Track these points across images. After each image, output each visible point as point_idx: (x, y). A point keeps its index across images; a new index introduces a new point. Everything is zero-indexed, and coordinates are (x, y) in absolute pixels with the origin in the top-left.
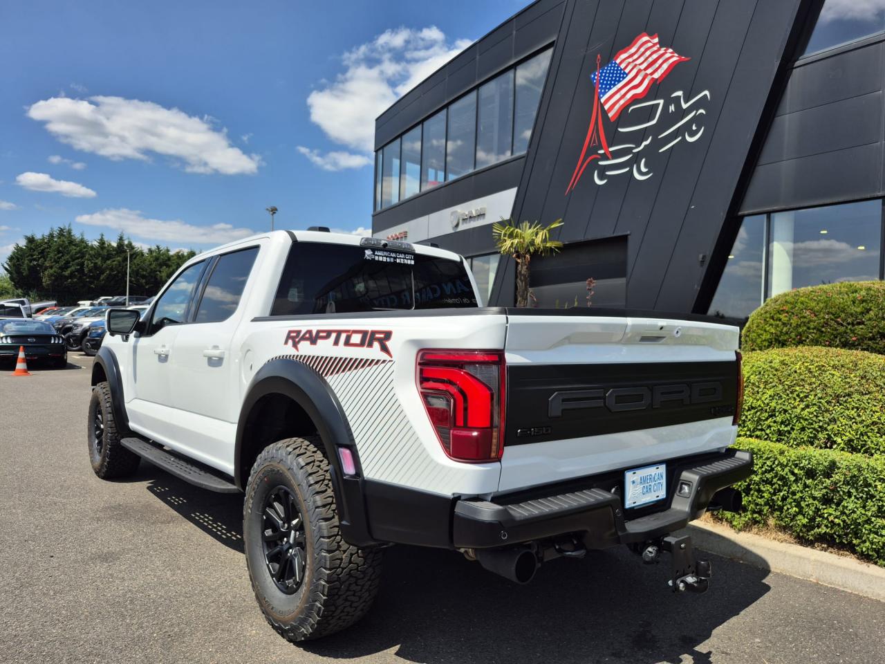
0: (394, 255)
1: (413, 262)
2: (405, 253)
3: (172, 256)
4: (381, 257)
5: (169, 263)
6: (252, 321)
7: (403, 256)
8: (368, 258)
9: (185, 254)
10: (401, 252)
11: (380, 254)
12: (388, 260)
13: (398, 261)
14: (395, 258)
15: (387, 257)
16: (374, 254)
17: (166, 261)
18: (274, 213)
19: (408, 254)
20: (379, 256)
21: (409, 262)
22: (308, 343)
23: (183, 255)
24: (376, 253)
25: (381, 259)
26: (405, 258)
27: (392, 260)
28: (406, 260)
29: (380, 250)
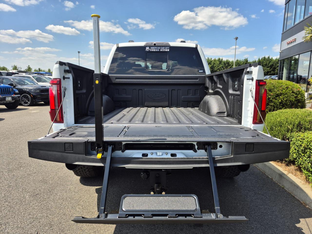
0: (160, 48)
1: (168, 50)
3: (212, 61)
4: (153, 49)
5: (211, 63)
7: (164, 48)
8: (147, 50)
9: (217, 59)
10: (163, 47)
12: (156, 50)
13: (161, 50)
15: (156, 49)
16: (150, 48)
17: (210, 62)
18: (237, 39)
19: (167, 47)
20: (152, 49)
21: (167, 50)
23: (216, 60)
25: (153, 50)
26: (165, 49)
27: (158, 50)
28: (165, 50)
29: (152, 47)
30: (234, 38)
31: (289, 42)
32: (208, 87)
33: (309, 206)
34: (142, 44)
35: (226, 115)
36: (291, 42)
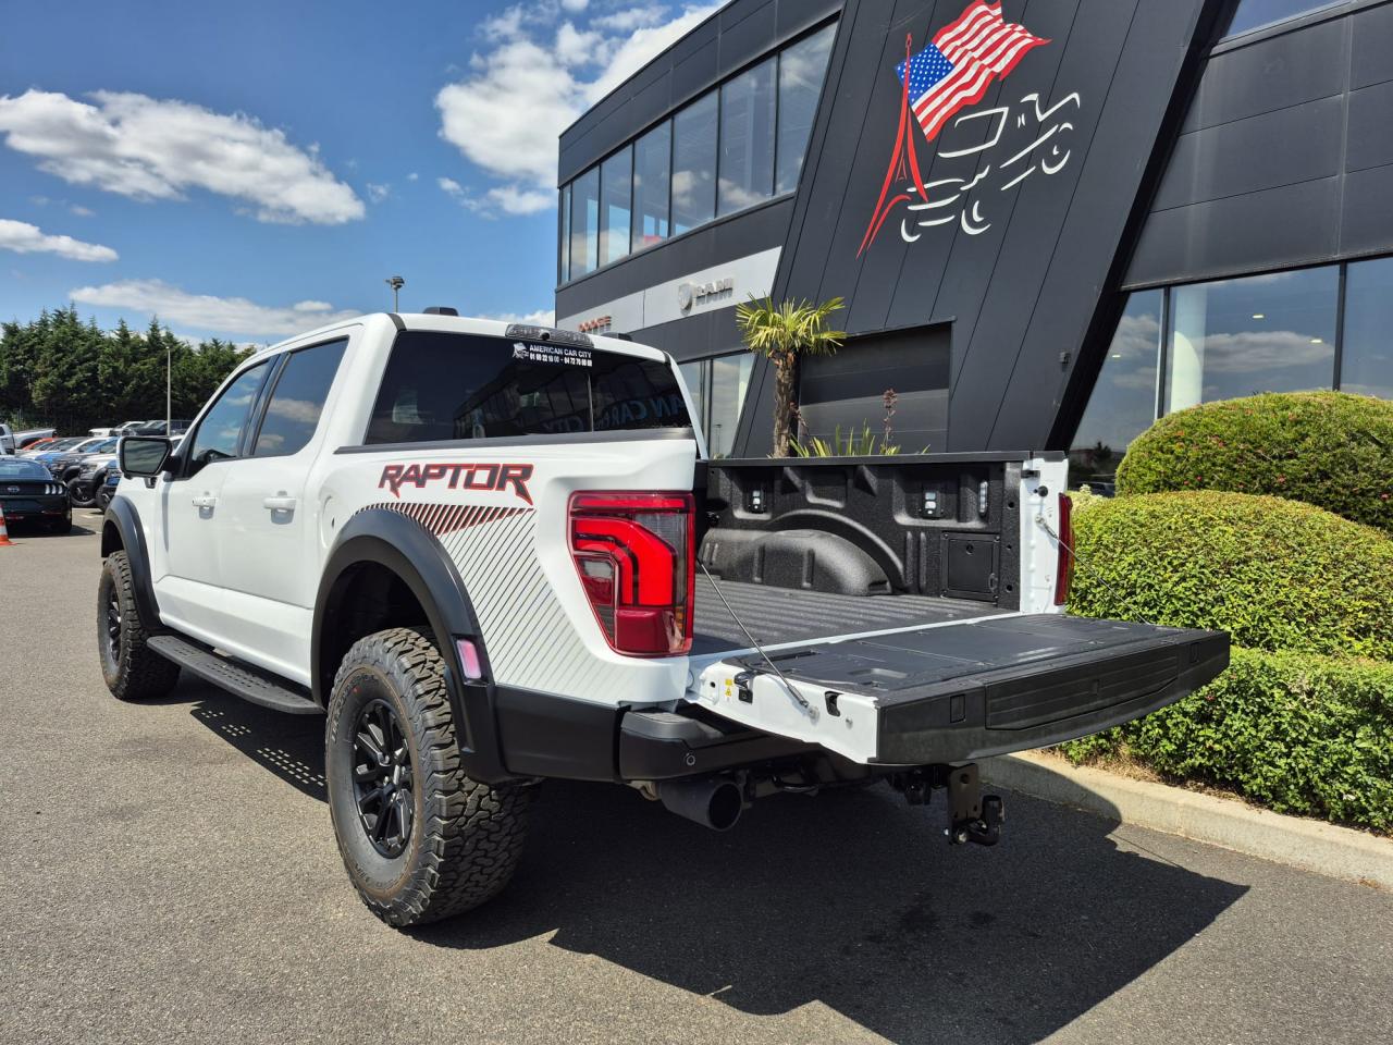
0: (560, 352)
1: (590, 363)
2: (578, 350)
4: (540, 355)
6: (336, 453)
7: (574, 353)
8: (518, 356)
10: (572, 349)
11: (536, 349)
12: (551, 360)
13: (567, 361)
14: (562, 356)
15: (548, 354)
16: (528, 350)
18: (399, 287)
19: (582, 350)
20: (536, 353)
21: (584, 363)
22: (413, 484)
24: (531, 349)
25: (539, 357)
26: (578, 357)
27: (557, 360)
28: (578, 360)
29: (537, 344)
30: (388, 281)
31: (587, 325)
32: (727, 499)
34: (496, 327)
35: (889, 591)
36: (592, 326)
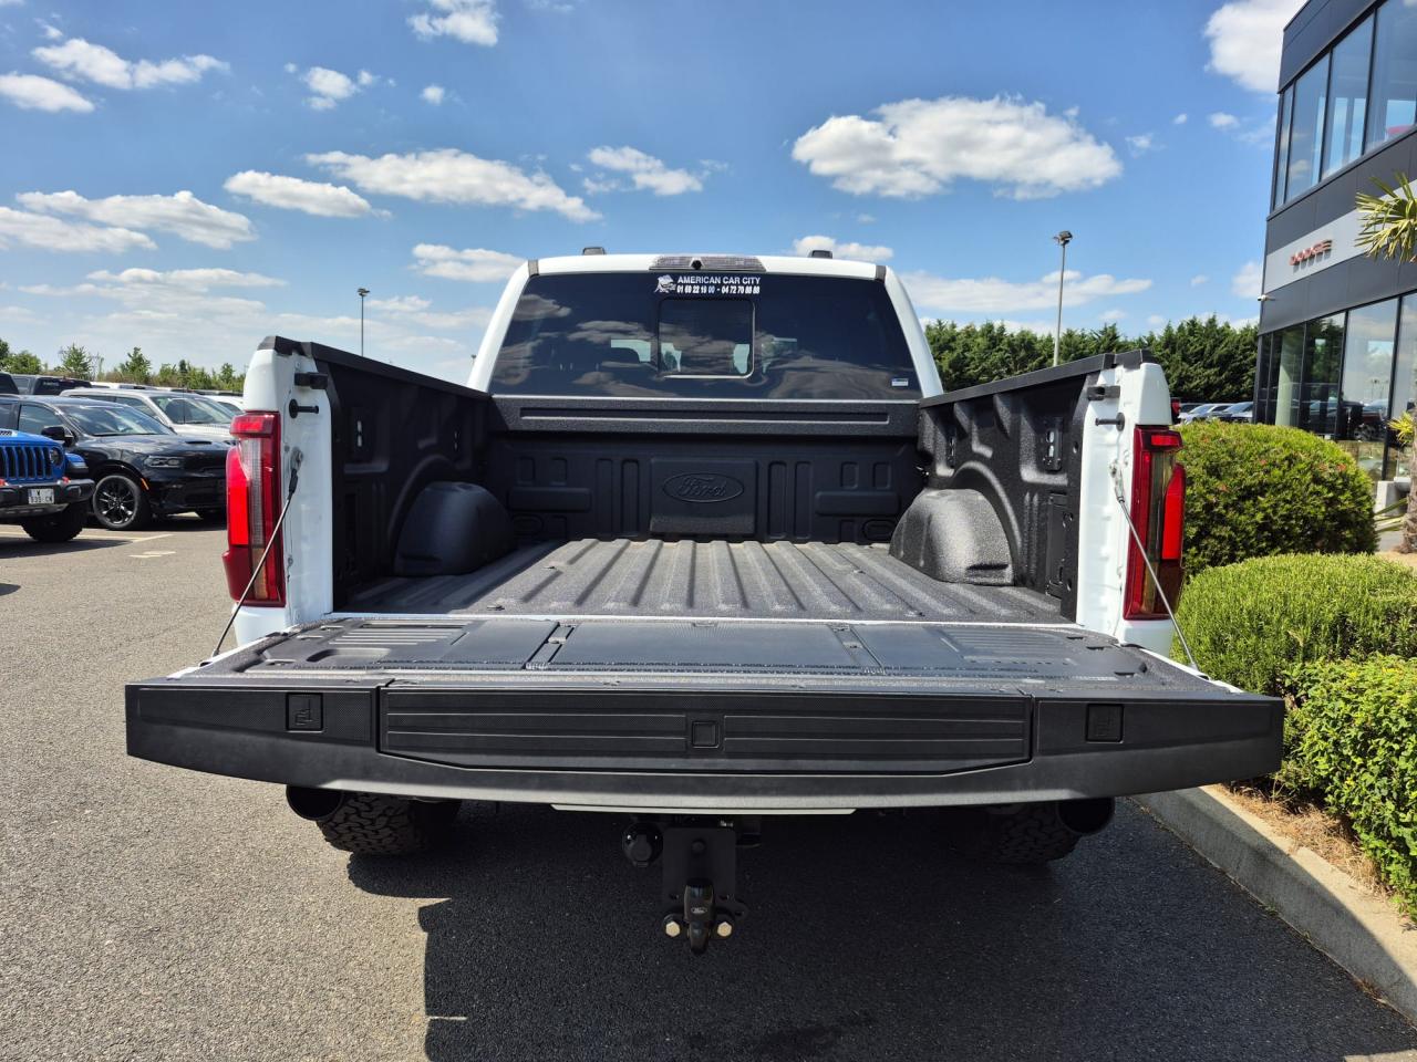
0: (718, 280)
1: (757, 290)
2: (743, 276)
3: (959, 334)
4: (690, 287)
5: (952, 344)
7: (737, 280)
8: (662, 290)
9: (978, 329)
10: (734, 275)
12: (704, 290)
13: (725, 290)
14: (719, 286)
15: (700, 285)
16: (675, 282)
17: (949, 341)
18: (1067, 242)
19: (748, 275)
20: (685, 285)
21: (748, 290)
23: (974, 331)
24: (680, 280)
25: (688, 290)
26: (742, 284)
27: (712, 290)
28: (741, 289)
29: (687, 274)
30: (1055, 238)
31: (1300, 255)
32: (931, 451)
33: (1389, 999)
34: (641, 262)
35: (1008, 580)
36: (1307, 256)
